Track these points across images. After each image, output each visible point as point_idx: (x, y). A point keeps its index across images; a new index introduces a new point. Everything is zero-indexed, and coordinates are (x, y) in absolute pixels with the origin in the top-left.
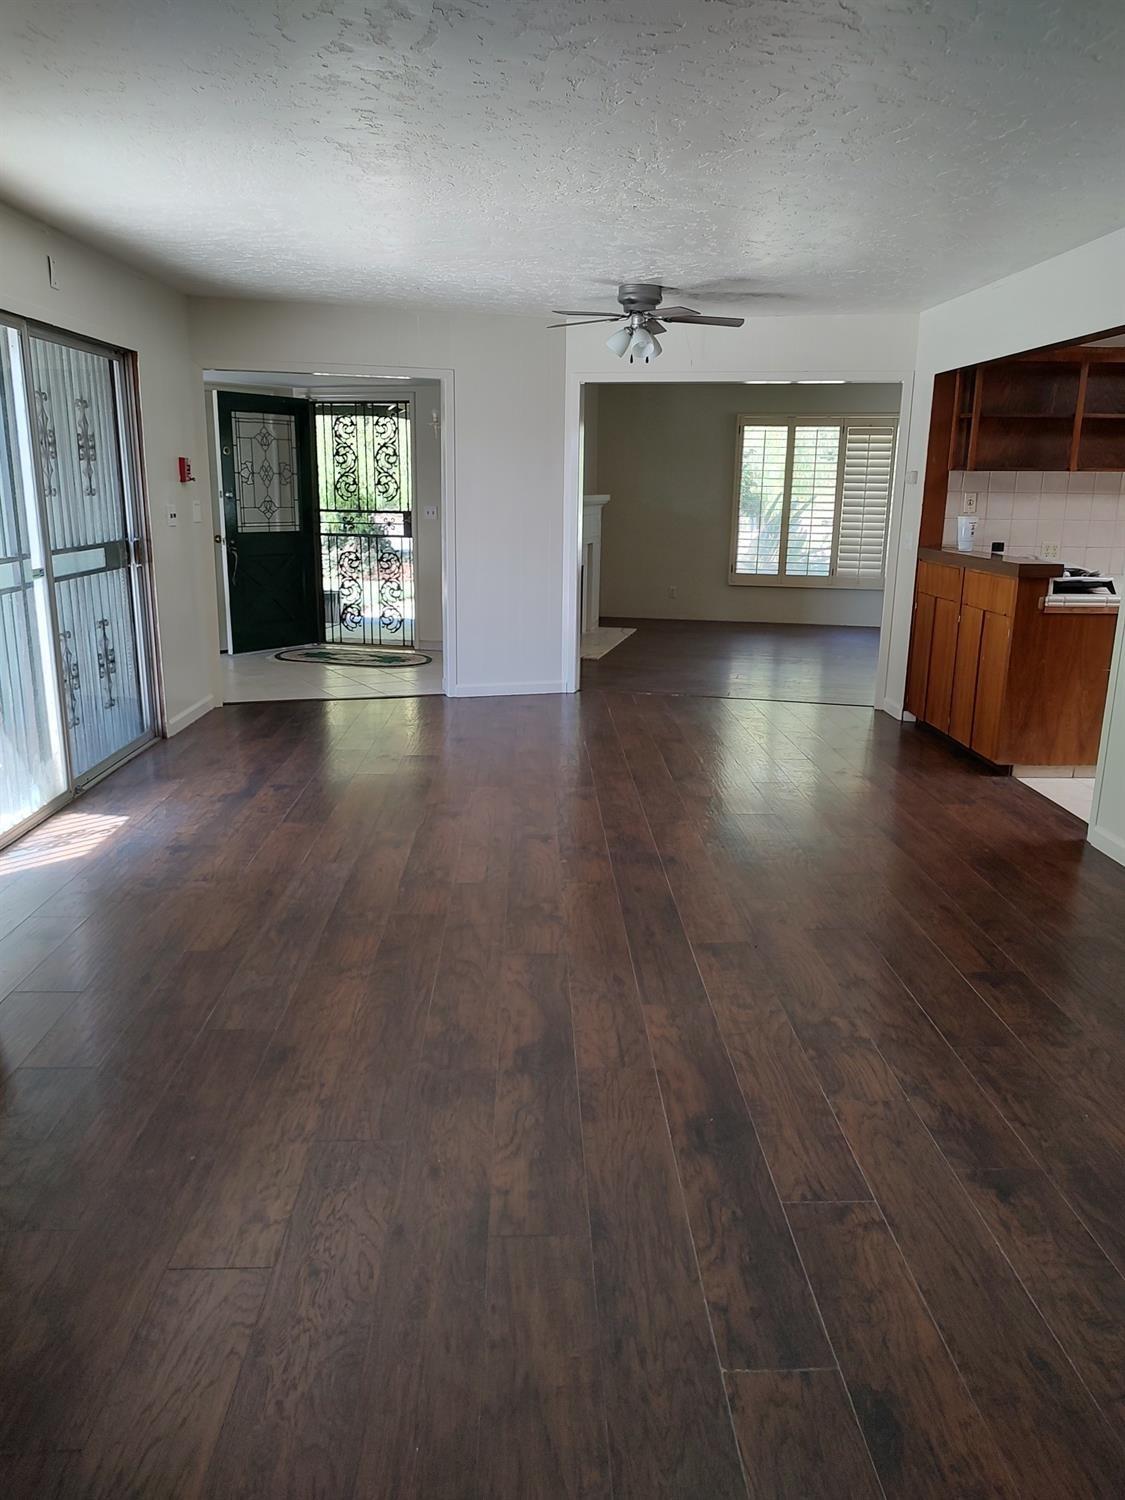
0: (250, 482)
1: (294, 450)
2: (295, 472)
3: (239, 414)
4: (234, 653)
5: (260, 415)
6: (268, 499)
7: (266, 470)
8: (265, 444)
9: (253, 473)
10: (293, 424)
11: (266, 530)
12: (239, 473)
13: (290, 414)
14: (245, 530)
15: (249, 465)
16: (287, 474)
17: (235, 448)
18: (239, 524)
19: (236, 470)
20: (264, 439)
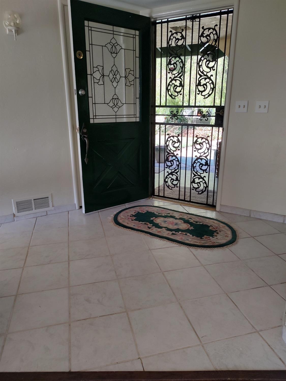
0: (101, 82)
1: (138, 59)
2: (138, 76)
3: (92, 24)
4: (86, 213)
5: (110, 27)
6: (115, 97)
7: (115, 73)
8: (114, 52)
9: (103, 76)
10: (137, 38)
11: (113, 121)
12: (91, 75)
13: (135, 29)
14: (97, 121)
15: (100, 68)
16: (131, 78)
17: (88, 53)
18: (91, 116)
19: (89, 72)
20: (114, 47)
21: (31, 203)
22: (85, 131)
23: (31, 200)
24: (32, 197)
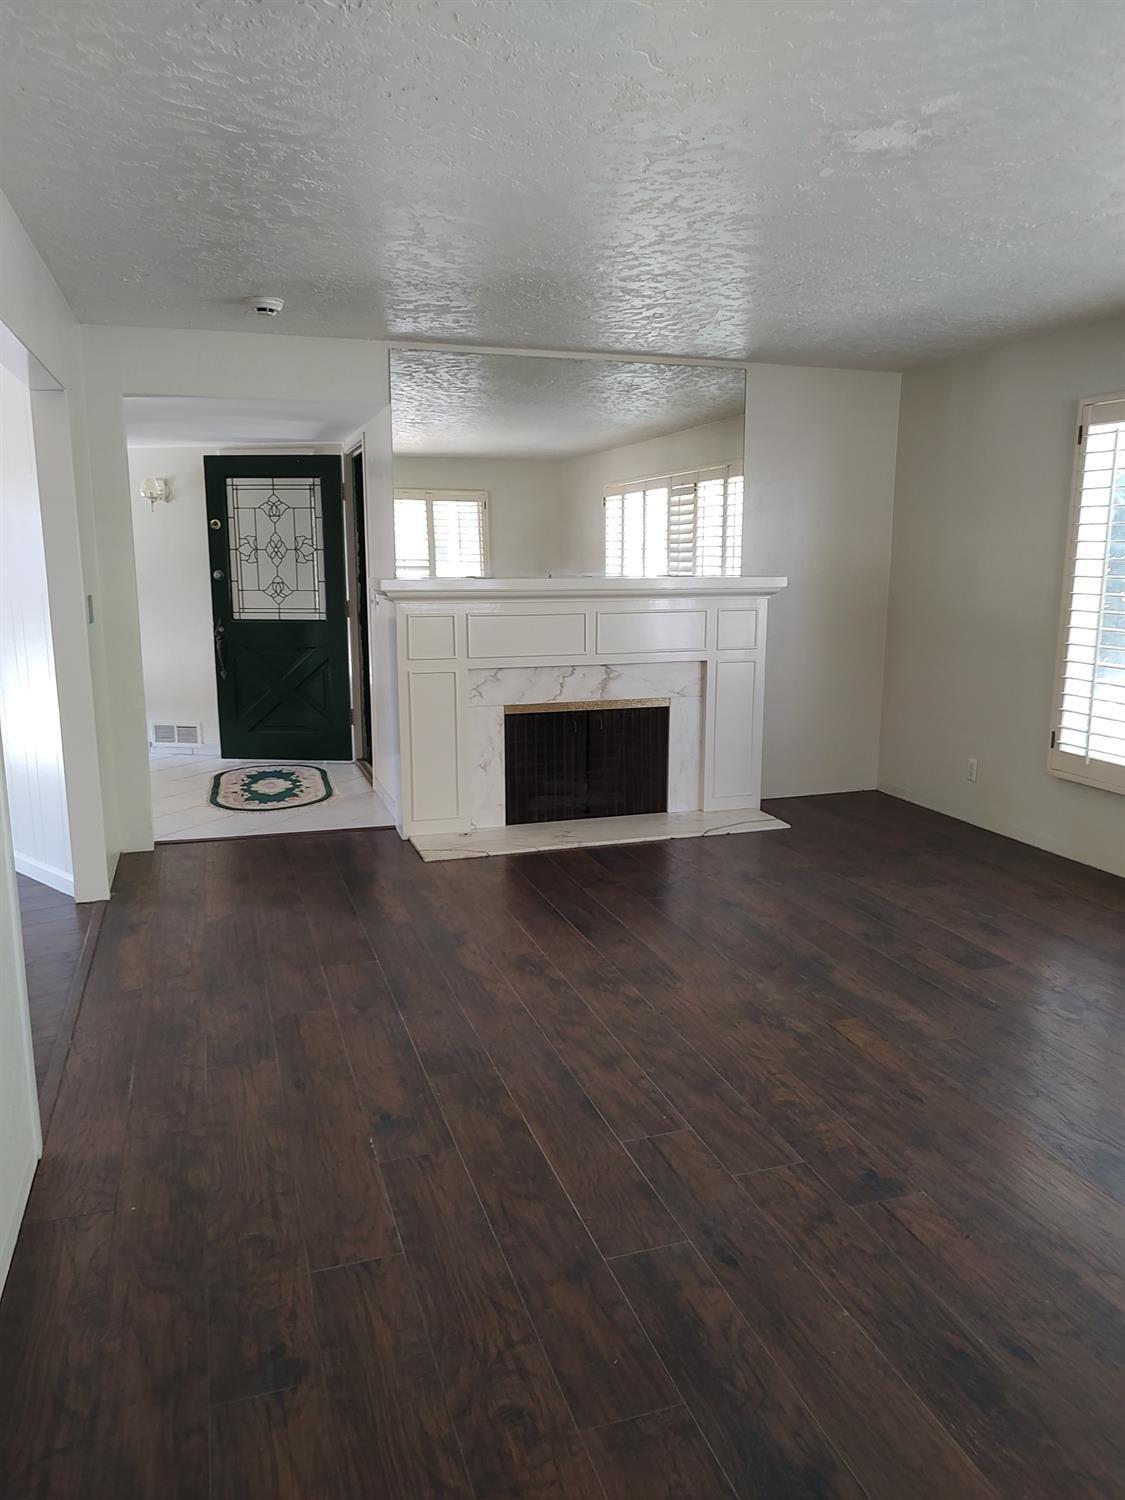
0: (253, 559)
1: (319, 521)
2: (319, 547)
3: (239, 481)
5: (268, 481)
6: (278, 580)
7: (278, 544)
8: (274, 514)
9: (255, 551)
11: (275, 617)
12: (237, 550)
13: (314, 477)
14: (244, 616)
15: (252, 540)
16: (308, 550)
17: (231, 521)
18: (236, 609)
19: (232, 546)
20: (274, 508)
21: (174, 732)
22: (221, 630)
23: (172, 727)
24: (176, 723)
